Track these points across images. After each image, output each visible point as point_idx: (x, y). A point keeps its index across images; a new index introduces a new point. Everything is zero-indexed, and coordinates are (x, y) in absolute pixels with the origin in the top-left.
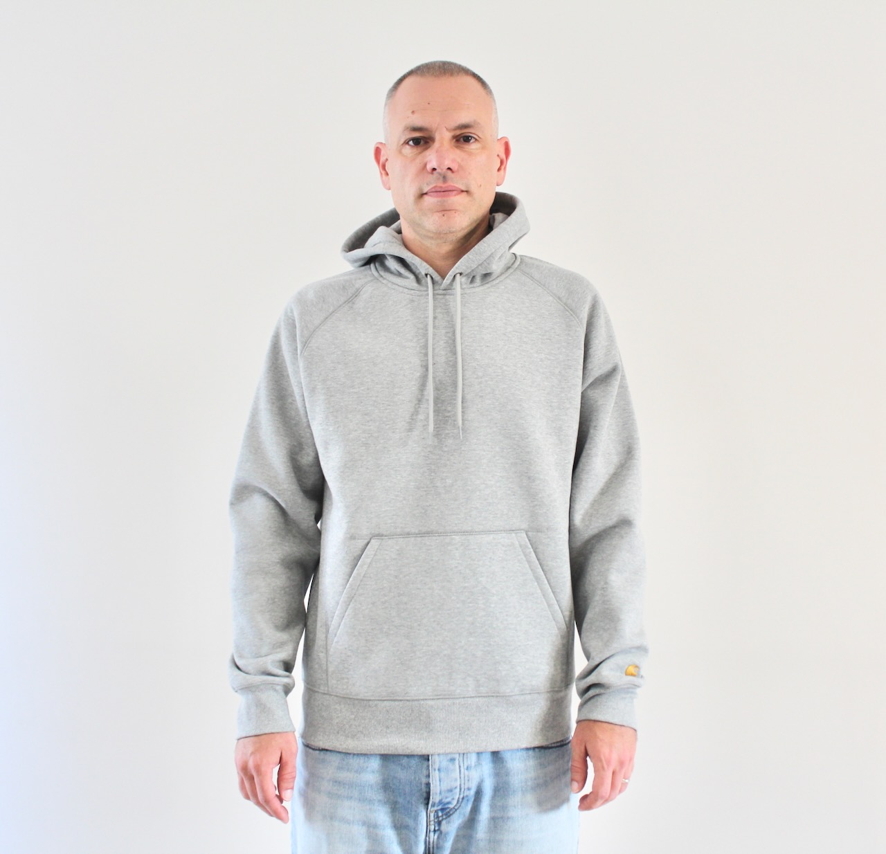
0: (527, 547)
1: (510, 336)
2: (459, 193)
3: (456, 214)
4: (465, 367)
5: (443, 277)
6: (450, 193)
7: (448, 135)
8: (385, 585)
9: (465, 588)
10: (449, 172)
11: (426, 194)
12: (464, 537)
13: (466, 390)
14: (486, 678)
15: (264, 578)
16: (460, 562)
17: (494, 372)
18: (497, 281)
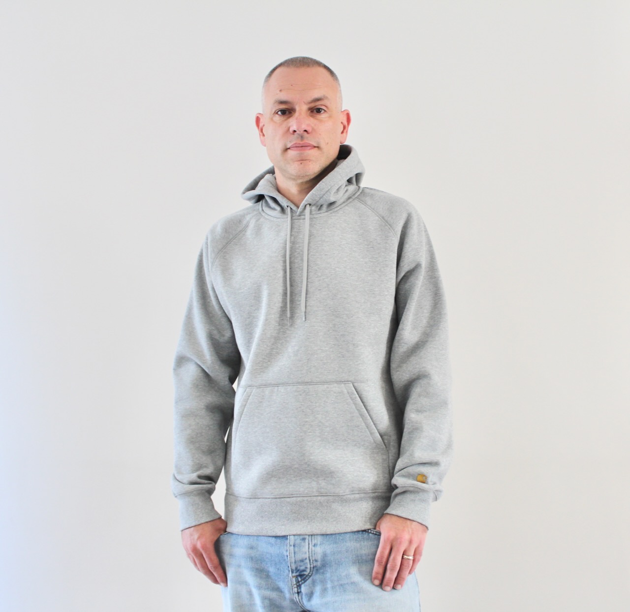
0: (353, 394)
1: (344, 247)
2: (312, 148)
3: (310, 163)
4: (310, 270)
5: (298, 207)
6: (306, 148)
7: (305, 108)
8: (255, 420)
9: (306, 422)
10: (305, 133)
11: (289, 148)
12: (305, 387)
13: (309, 285)
14: (325, 483)
15: (194, 419)
16: (303, 404)
17: (330, 273)
18: (338, 208)
